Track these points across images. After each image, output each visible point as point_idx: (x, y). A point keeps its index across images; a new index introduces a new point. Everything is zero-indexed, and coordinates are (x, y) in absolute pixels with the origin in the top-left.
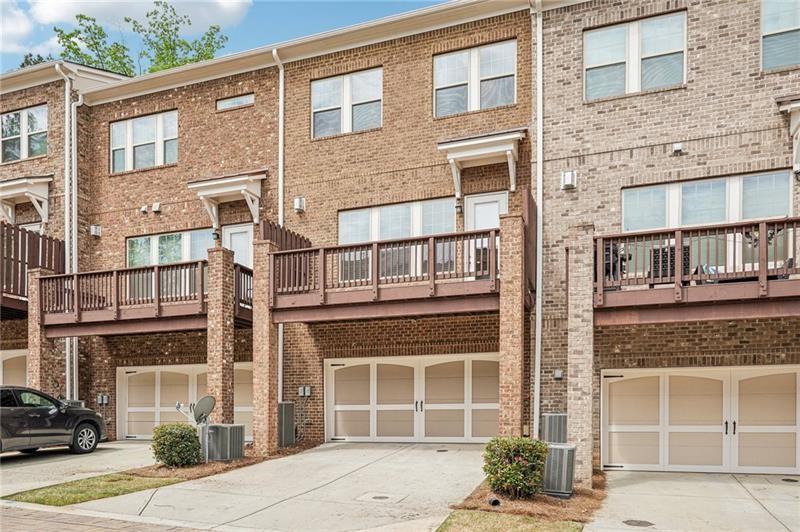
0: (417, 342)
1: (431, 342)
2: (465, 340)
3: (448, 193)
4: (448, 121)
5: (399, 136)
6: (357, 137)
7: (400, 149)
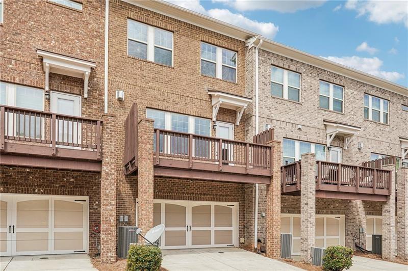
0: (193, 193)
1: (200, 194)
2: (217, 195)
3: (209, 116)
4: (208, 79)
5: (184, 77)
6: (159, 66)
7: (184, 84)
